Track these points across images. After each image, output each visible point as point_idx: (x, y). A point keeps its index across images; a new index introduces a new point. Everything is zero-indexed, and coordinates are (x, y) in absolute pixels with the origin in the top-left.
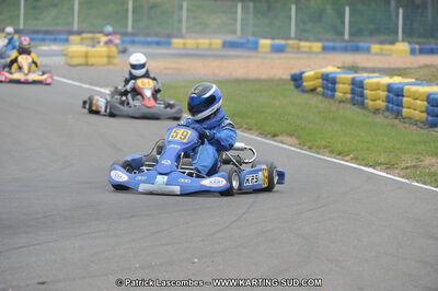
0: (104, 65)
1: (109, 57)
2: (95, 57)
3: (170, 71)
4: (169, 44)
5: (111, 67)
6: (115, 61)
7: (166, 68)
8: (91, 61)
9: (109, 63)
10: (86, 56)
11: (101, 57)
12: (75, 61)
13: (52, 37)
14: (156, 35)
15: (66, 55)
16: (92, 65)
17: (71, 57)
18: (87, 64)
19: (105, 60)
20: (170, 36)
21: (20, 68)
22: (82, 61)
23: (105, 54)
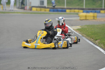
0: (92, 20)
1: (94, 17)
2: (89, 17)
5: (94, 20)
6: (96, 18)
8: (87, 18)
9: (94, 19)
10: (86, 17)
11: (91, 17)
12: (82, 18)
13: (94, 11)
15: (79, 16)
16: (88, 20)
17: (81, 17)
18: (86, 19)
19: (92, 18)
22: (84, 18)
23: (92, 16)
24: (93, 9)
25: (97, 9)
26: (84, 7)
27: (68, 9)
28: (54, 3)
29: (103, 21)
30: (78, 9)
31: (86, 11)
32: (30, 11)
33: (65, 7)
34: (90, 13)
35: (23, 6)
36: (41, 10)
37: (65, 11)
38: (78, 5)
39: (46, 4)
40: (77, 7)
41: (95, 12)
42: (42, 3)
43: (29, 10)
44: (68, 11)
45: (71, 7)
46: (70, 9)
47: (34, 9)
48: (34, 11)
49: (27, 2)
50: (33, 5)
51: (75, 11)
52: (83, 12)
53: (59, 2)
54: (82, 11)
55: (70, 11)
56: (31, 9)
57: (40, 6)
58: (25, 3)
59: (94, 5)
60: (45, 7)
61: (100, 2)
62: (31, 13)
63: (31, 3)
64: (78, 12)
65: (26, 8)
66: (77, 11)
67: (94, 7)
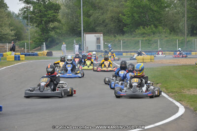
1: (151, 59)
2: (146, 59)
3: (171, 63)
4: (191, 54)
5: (152, 63)
6: (153, 61)
8: (145, 61)
9: (151, 61)
10: (143, 59)
11: (148, 59)
12: (140, 61)
14: (187, 51)
17: (138, 60)
18: (143, 62)
19: (149, 61)
20: (191, 51)
21: (105, 66)
24: (149, 52)
25: (153, 52)
27: (124, 52)
30: (135, 52)
33: (122, 50)
35: (80, 51)
37: (122, 54)
38: (134, 48)
39: (102, 48)
40: (134, 50)
41: (151, 54)
42: (99, 47)
44: (124, 54)
45: (127, 50)
46: (127, 52)
50: (89, 50)
55: (127, 55)
57: (96, 50)
59: (150, 47)
60: (102, 52)
61: (155, 44)
63: (87, 48)
67: (150, 49)
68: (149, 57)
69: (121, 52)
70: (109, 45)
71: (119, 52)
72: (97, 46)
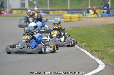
0: (77, 21)
1: (79, 18)
2: (73, 18)
3: (101, 22)
5: (80, 22)
6: (81, 19)
7: (100, 21)
8: (72, 20)
9: (79, 20)
10: (71, 18)
11: (76, 18)
12: (67, 20)
15: (63, 18)
16: (73, 21)
17: (65, 19)
18: (71, 21)
19: (78, 19)
22: (69, 20)
23: (78, 17)
24: (79, 10)
25: (83, 10)
26: (69, 8)
27: (51, 10)
28: (36, 4)
29: (89, 22)
30: (62, 10)
31: (71, 12)
32: (10, 15)
33: (48, 8)
34: (75, 14)
35: (2, 9)
36: (22, 13)
37: (48, 13)
38: (62, 6)
39: (27, 6)
40: (61, 8)
41: (81, 13)
42: (23, 5)
43: (9, 13)
44: (51, 13)
45: (54, 8)
46: (54, 10)
47: (14, 12)
48: (15, 14)
49: (6, 5)
50: (13, 7)
51: (58, 13)
52: (68, 13)
53: (41, 3)
54: (66, 12)
55: (54, 13)
56: (11, 12)
57: (20, 8)
58: (4, 6)
59: (79, 5)
61: (85, 2)
62: (12, 16)
63: (10, 5)
64: (63, 13)
65: (5, 11)
66: (61, 12)
67: (80, 7)
68: (76, 15)
69: (47, 10)
70: (35, 2)
71: (45, 10)
72: (21, 3)
